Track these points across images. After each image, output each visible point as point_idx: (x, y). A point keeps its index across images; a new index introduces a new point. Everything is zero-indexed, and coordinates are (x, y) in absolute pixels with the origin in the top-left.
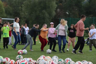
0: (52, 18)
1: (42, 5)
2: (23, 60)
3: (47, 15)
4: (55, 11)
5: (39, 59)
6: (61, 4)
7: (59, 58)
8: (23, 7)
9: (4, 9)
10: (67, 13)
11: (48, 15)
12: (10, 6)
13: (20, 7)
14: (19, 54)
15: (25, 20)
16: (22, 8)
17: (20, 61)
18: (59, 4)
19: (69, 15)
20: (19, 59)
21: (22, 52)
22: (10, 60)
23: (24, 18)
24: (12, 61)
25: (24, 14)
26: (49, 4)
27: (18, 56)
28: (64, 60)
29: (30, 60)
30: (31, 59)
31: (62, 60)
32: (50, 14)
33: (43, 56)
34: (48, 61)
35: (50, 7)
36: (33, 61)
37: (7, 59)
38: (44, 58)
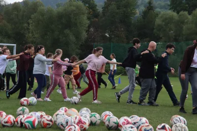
0: (81, 43)
1: (64, 20)
2: (29, 115)
3: (72, 38)
4: (86, 32)
5: (56, 113)
6: (97, 20)
7: (92, 112)
8: (31, 24)
10: (107, 35)
11: (74, 38)
12: (8, 22)
13: (26, 25)
14: (22, 105)
16: (29, 26)
17: (24, 117)
18: (93, 20)
19: (110, 39)
20: (22, 113)
21: (28, 102)
22: (6, 116)
23: (33, 42)
24: (9, 117)
25: (32, 35)
26: (76, 19)
27: (21, 108)
28: (100, 114)
29: (42, 116)
30: (44, 114)
31: (97, 115)
32: (78, 36)
33: (64, 108)
34: (73, 117)
35: (78, 25)
36: (46, 117)
38: (66, 111)
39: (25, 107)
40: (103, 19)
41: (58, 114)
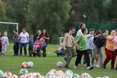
0: (65, 22)
1: (53, 6)
2: (28, 75)
3: (59, 18)
4: (69, 14)
5: (48, 74)
6: (77, 5)
7: (74, 74)
8: (29, 8)
9: (4, 10)
10: (85, 16)
11: (60, 19)
12: (12, 7)
13: (25, 9)
14: (23, 67)
15: (31, 24)
16: (27, 9)
17: (25, 76)
18: (74, 5)
19: (87, 18)
20: (23, 74)
21: (27, 65)
22: (12, 76)
23: (30, 22)
24: (14, 76)
25: (30, 17)
26: (61, 5)
27: (22, 70)
28: (80, 75)
29: (37, 76)
30: (39, 74)
31: (78, 76)
32: (62, 17)
33: (53, 70)
34: (60, 77)
35: (63, 8)
36: (41, 76)
37: (8, 73)
38: (55, 73)
39: (25, 69)
40: (82, 4)
41: (49, 75)
